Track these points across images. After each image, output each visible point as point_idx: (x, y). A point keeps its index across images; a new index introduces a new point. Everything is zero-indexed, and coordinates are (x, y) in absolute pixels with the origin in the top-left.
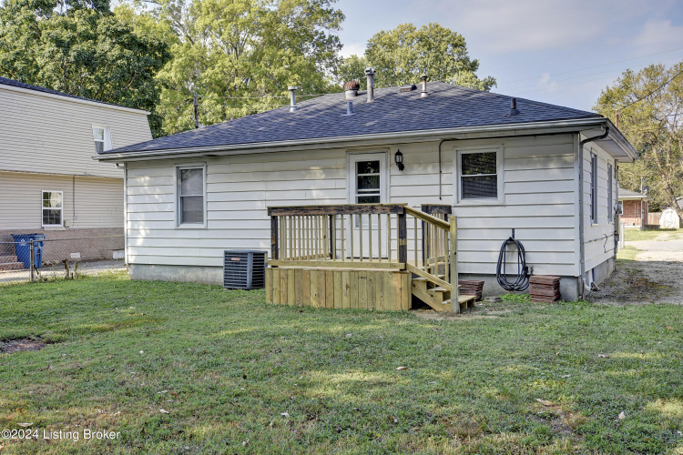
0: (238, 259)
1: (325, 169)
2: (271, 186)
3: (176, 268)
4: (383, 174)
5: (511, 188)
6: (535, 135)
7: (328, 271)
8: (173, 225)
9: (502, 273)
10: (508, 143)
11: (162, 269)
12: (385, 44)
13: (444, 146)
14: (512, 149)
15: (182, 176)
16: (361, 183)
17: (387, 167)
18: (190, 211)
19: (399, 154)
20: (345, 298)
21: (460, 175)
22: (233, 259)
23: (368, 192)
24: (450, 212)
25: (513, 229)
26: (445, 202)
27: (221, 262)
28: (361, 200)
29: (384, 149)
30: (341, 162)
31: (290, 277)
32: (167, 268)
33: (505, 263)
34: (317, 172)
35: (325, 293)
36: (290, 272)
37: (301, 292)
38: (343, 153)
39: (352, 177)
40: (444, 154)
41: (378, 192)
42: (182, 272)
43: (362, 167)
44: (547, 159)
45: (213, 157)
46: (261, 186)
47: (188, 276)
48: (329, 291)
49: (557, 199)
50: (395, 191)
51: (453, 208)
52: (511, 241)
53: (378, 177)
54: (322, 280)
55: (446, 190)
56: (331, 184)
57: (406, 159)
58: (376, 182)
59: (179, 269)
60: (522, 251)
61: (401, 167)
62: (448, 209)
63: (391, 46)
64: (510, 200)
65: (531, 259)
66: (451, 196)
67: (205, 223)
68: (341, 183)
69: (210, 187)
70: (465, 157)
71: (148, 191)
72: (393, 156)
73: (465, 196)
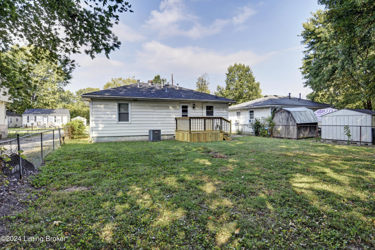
1: (173, 107)
2: (155, 111)
3: (116, 137)
4: (188, 109)
7: (206, 133)
8: (116, 122)
10: (216, 104)
13: (203, 104)
15: (119, 105)
16: (183, 111)
17: (190, 107)
18: (123, 117)
19: (194, 104)
21: (206, 110)
22: (155, 132)
23: (185, 114)
28: (183, 116)
29: (189, 102)
30: (178, 105)
31: (196, 135)
32: (112, 138)
34: (171, 107)
35: (205, 138)
37: (199, 138)
38: (178, 103)
39: (181, 110)
41: (187, 114)
42: (119, 138)
43: (183, 107)
45: (135, 100)
46: (152, 110)
50: (192, 114)
54: (204, 135)
55: (203, 114)
56: (175, 111)
58: (186, 111)
61: (194, 108)
66: (205, 115)
67: (130, 122)
68: (178, 111)
69: (133, 110)
70: (207, 107)
71: (104, 110)
72: (192, 105)
73: (207, 115)
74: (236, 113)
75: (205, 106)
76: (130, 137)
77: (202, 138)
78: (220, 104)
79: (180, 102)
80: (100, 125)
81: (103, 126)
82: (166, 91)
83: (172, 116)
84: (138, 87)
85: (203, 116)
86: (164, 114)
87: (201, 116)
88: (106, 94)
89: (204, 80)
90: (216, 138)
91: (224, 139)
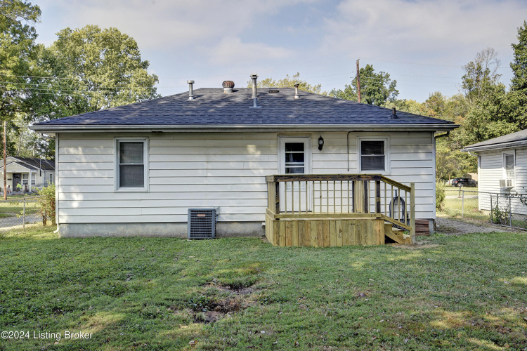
0: (204, 215)
1: (258, 147)
2: (213, 158)
3: (114, 226)
4: (307, 153)
6: (409, 132)
7: (325, 221)
8: (113, 189)
10: (393, 136)
11: (98, 226)
12: (75, 39)
13: (350, 136)
14: (395, 139)
15: (122, 148)
16: (290, 158)
17: (310, 147)
18: (130, 175)
19: (321, 139)
20: (338, 239)
21: (361, 155)
22: (198, 215)
23: (295, 165)
25: (396, 190)
27: (186, 219)
28: (288, 170)
29: (308, 134)
30: (273, 143)
31: (294, 227)
32: (105, 226)
34: (251, 149)
35: (322, 236)
36: (294, 223)
37: (303, 236)
38: (275, 136)
39: (282, 154)
40: (350, 140)
41: (303, 165)
42: (121, 228)
43: (289, 146)
44: (417, 147)
46: (204, 158)
47: (127, 232)
48: (327, 234)
49: (423, 172)
50: (315, 165)
53: (303, 154)
54: (320, 227)
55: (352, 165)
56: (266, 158)
57: (326, 143)
58: (300, 158)
59: (117, 226)
61: (320, 148)
63: (79, 42)
66: (356, 168)
67: (145, 188)
68: (273, 158)
69: (152, 158)
70: (363, 143)
71: (83, 159)
72: (315, 142)
73: (363, 169)
74: (502, 159)
75: (356, 142)
76: (147, 226)
77: (314, 234)
78: (405, 136)
79: (281, 133)
80: (75, 197)
81: (80, 197)
82: (255, 106)
83: (256, 173)
84: (190, 99)
85: (351, 172)
86: (232, 165)
87: (345, 172)
88: (88, 121)
89: (483, 69)
90: (359, 236)
91: (388, 240)
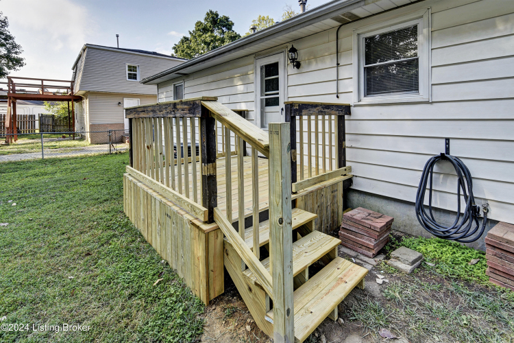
5: (440, 75)
9: (426, 202)
17: (285, 66)
19: (293, 50)
21: (363, 65)
23: (271, 95)
24: (349, 113)
25: (448, 140)
26: (343, 100)
33: (431, 190)
40: (343, 42)
41: (278, 94)
45: (186, 76)
50: (292, 91)
51: (352, 108)
52: (443, 158)
55: (344, 86)
57: (302, 55)
60: (464, 176)
61: (298, 65)
62: (347, 109)
64: (440, 93)
65: (483, 191)
66: (351, 93)
73: (370, 92)
79: (257, 53)
